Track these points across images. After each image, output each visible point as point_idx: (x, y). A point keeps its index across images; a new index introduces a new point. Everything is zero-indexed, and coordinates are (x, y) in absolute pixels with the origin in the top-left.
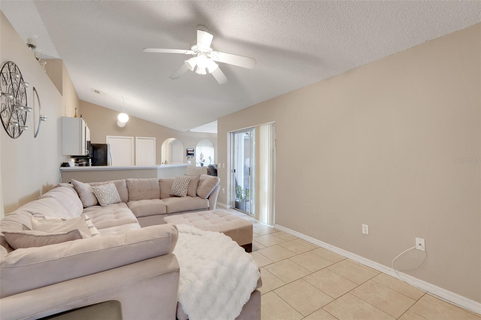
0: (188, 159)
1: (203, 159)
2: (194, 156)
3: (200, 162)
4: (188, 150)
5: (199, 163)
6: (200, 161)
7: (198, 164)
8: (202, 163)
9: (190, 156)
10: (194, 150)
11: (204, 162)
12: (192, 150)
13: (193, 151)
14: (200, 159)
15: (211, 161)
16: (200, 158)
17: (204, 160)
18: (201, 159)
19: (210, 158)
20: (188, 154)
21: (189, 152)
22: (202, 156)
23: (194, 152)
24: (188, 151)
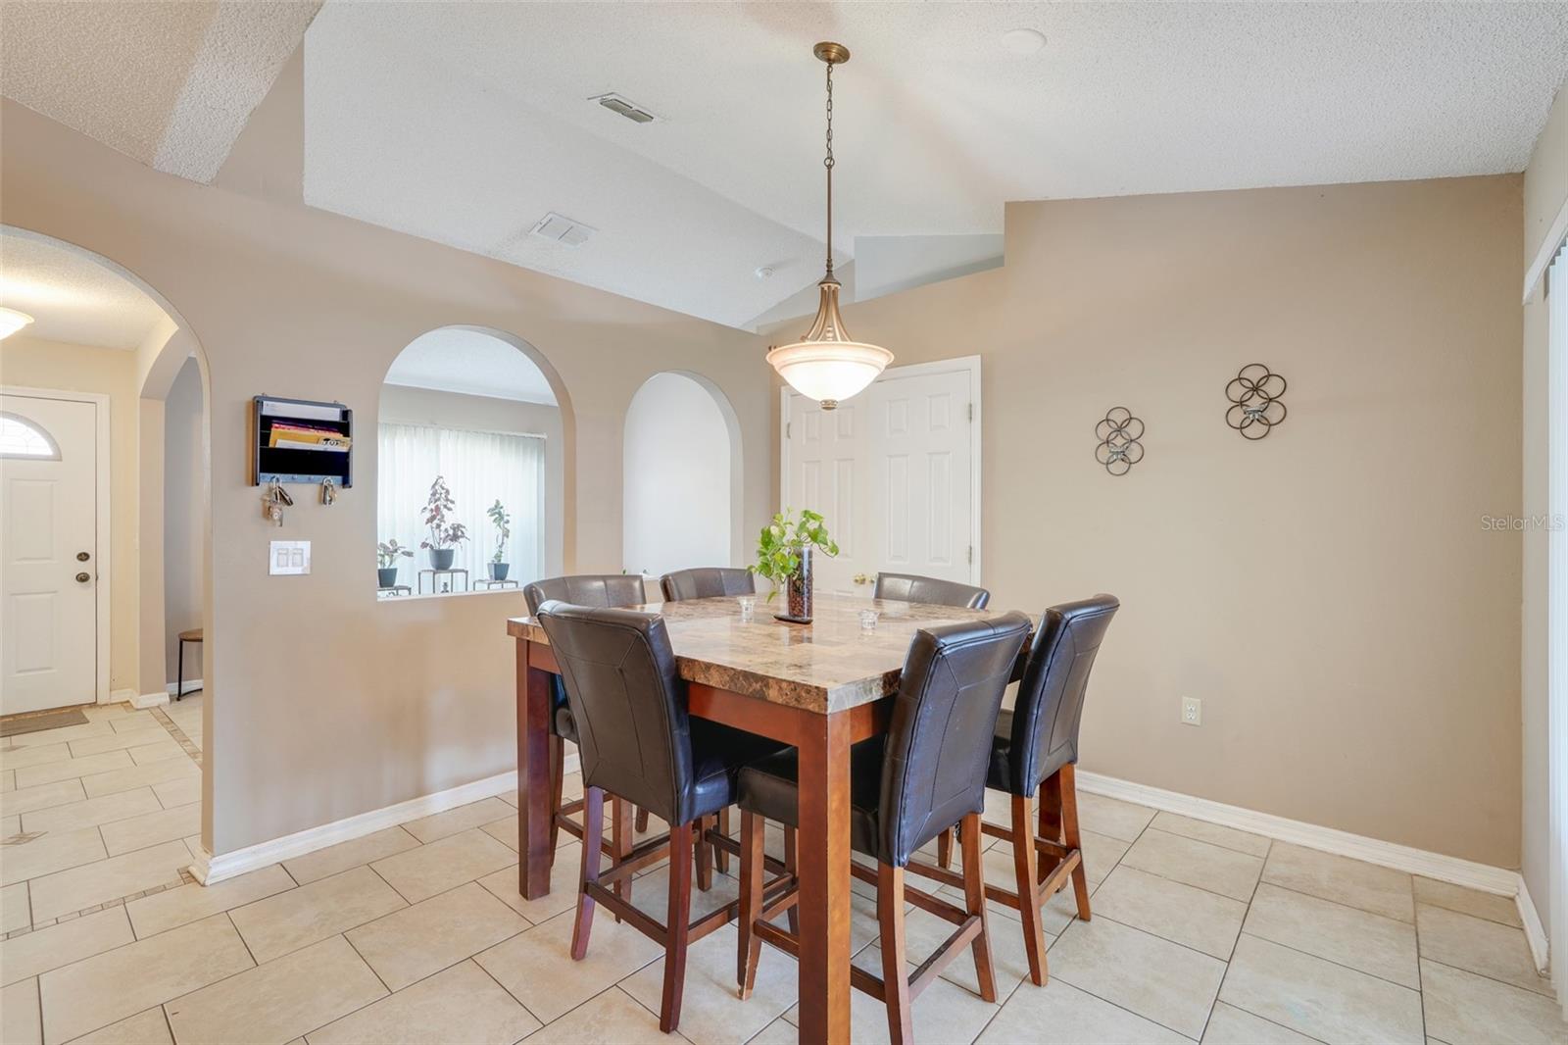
0: (267, 513)
1: (450, 519)
2: (346, 483)
3: (424, 545)
4: (269, 410)
5: (416, 548)
6: (426, 533)
7: (409, 554)
8: (444, 547)
9: (302, 488)
10: (345, 414)
11: (455, 538)
12: (334, 415)
13: (343, 427)
14: (431, 520)
15: (506, 534)
16: (428, 515)
17: (457, 528)
18: (435, 516)
19: (498, 513)
20: (275, 461)
21: (283, 439)
22: (439, 500)
23: (353, 445)
24: (267, 423)
